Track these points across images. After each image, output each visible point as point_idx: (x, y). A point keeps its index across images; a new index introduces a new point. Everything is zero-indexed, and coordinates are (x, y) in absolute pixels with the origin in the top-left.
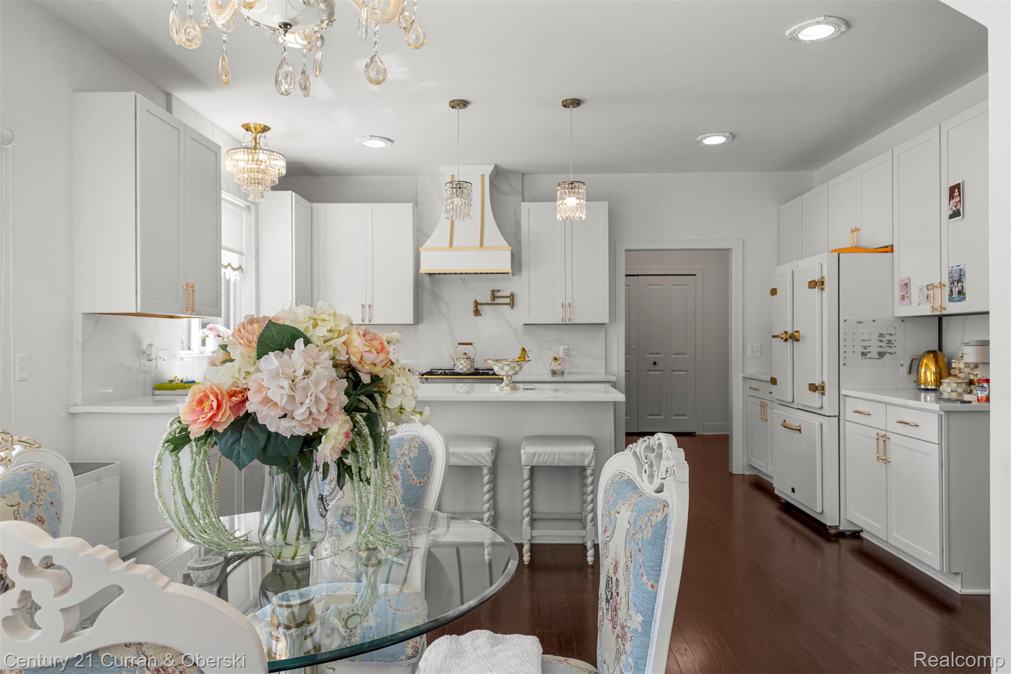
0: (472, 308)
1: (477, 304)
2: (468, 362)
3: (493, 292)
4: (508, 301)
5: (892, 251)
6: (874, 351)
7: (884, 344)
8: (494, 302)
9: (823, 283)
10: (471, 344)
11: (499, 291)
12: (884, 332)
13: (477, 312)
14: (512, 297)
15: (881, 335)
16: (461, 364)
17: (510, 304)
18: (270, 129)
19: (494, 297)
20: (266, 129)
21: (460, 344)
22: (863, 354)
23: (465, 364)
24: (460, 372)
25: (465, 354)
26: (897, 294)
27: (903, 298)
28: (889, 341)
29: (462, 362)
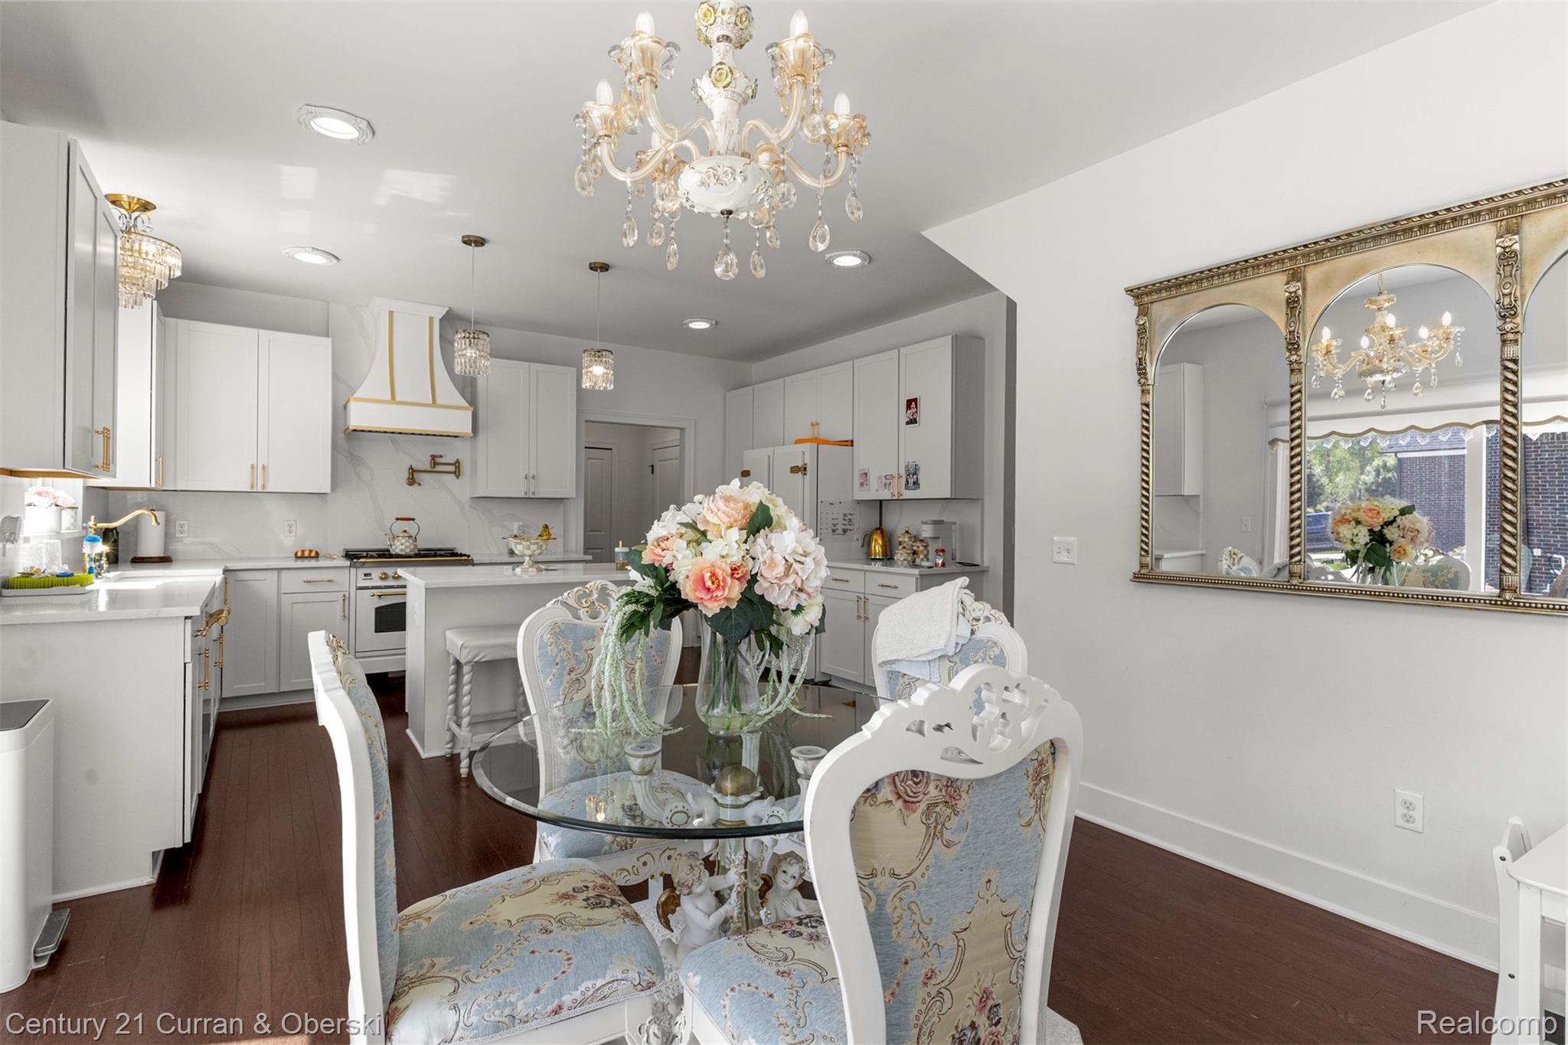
0: (406, 475)
1: (413, 471)
2: (411, 541)
3: (433, 457)
4: (452, 468)
5: (852, 446)
6: (840, 527)
7: (846, 523)
8: (436, 469)
9: (805, 469)
10: (413, 519)
11: (441, 457)
12: (847, 513)
13: (412, 481)
14: (457, 464)
15: (845, 515)
16: (402, 544)
17: (455, 473)
18: (155, 208)
19: (435, 464)
20: (146, 207)
21: (397, 519)
22: (834, 531)
23: (407, 544)
24: (401, 553)
25: (405, 531)
26: (857, 480)
27: (862, 484)
28: (850, 520)
29: (403, 541)
